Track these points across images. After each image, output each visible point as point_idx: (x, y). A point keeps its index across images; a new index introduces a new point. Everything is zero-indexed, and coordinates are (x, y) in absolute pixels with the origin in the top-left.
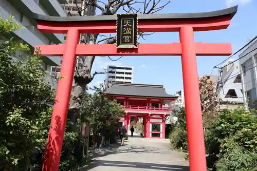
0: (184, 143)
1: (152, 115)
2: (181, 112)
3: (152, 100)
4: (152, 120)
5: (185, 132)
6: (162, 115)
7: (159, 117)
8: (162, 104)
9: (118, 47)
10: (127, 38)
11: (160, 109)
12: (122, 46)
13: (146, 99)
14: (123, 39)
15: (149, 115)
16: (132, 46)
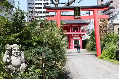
0: (94, 48)
1: (74, 35)
2: (92, 33)
3: (73, 25)
4: (74, 38)
5: (94, 43)
6: (80, 35)
7: (78, 36)
8: (80, 27)
9: (75, 17)
10: (77, 14)
11: (78, 31)
12: (76, 17)
13: (69, 25)
14: (76, 15)
15: (72, 36)
16: (79, 17)
